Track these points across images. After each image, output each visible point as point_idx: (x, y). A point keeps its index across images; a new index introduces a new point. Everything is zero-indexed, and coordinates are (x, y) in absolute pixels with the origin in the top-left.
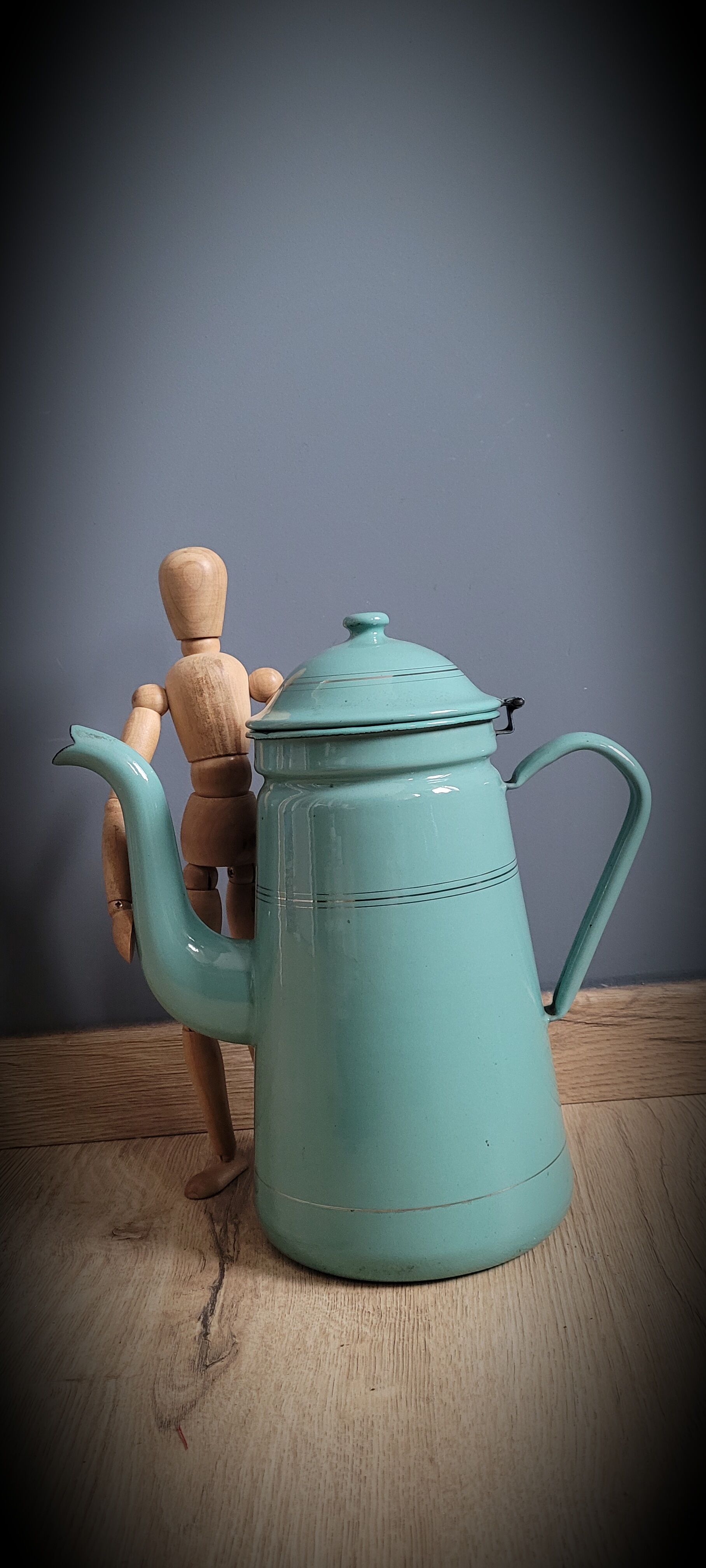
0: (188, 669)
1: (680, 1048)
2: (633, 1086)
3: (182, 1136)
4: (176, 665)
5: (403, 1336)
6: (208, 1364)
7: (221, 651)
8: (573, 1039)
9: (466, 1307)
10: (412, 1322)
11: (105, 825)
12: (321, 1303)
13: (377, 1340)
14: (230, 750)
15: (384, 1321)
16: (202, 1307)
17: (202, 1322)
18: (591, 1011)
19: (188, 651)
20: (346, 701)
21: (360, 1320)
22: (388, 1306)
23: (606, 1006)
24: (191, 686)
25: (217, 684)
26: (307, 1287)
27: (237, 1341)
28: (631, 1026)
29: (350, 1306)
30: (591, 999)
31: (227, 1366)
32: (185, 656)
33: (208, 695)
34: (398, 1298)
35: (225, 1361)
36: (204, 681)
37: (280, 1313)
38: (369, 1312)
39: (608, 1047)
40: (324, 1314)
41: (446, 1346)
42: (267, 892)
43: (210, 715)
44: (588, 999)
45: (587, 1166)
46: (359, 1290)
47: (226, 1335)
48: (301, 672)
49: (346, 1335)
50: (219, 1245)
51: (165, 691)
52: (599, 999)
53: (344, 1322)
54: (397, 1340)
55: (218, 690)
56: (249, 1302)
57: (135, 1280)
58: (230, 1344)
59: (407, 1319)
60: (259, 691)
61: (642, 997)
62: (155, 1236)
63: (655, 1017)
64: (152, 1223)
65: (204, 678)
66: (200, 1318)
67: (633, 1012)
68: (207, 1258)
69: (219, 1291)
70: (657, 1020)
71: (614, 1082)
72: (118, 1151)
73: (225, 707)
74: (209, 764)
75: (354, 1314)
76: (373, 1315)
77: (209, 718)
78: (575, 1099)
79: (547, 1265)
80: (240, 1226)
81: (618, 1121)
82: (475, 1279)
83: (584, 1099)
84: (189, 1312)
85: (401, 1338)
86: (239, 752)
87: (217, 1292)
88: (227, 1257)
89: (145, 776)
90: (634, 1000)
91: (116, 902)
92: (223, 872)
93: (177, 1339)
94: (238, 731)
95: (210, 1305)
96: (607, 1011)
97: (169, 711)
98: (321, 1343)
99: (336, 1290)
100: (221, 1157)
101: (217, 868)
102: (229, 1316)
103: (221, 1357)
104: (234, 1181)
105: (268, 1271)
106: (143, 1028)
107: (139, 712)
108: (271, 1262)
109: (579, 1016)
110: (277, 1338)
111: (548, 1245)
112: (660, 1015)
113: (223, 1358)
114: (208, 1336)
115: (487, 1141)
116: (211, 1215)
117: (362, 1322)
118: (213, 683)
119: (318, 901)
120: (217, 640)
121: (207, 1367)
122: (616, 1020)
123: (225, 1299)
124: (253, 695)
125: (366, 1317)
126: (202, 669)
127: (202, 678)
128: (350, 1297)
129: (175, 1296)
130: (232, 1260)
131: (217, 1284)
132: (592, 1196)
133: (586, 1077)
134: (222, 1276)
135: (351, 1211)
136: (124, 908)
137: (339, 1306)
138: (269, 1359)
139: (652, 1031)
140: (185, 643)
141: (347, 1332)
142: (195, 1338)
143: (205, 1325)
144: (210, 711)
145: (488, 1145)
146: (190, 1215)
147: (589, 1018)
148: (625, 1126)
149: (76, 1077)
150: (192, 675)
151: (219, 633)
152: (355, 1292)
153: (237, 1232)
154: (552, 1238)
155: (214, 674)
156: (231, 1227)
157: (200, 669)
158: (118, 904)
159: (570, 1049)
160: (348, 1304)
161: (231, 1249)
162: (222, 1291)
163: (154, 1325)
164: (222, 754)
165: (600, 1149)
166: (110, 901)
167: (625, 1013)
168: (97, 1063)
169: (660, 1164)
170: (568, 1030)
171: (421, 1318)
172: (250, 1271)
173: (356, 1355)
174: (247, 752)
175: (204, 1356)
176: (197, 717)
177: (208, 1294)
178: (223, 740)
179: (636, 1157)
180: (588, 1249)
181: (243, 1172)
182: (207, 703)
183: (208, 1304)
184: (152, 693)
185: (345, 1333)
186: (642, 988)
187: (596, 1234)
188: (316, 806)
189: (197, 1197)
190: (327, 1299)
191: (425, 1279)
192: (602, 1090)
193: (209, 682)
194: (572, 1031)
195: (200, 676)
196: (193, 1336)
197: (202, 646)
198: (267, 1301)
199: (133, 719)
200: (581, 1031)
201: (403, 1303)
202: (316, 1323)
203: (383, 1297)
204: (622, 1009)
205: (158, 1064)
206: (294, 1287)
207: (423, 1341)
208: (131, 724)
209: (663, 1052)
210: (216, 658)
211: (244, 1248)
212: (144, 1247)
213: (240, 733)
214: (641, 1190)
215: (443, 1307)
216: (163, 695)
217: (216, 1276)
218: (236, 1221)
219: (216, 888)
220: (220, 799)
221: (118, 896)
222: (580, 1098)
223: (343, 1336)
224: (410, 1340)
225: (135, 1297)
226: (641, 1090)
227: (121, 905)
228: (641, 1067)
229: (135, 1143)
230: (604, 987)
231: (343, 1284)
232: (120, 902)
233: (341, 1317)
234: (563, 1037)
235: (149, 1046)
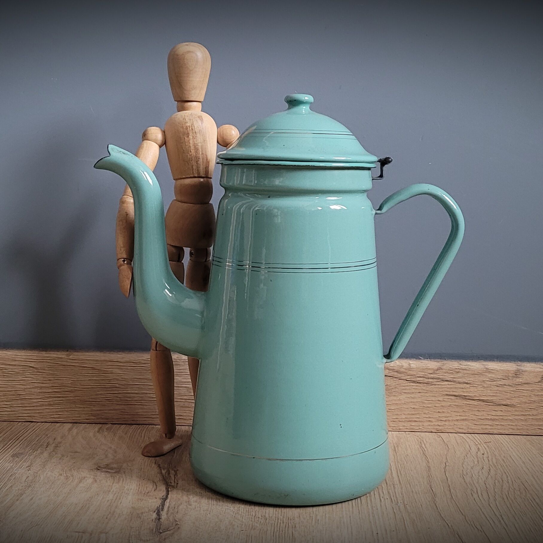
0: (181, 119)
1: (465, 402)
2: (432, 424)
3: (138, 426)
4: (173, 116)
5: (279, 529)
6: (161, 532)
7: (201, 111)
8: (397, 390)
9: (318, 520)
10: (285, 524)
11: (119, 211)
12: (229, 511)
13: (263, 530)
14: (202, 174)
15: (268, 522)
16: (156, 507)
17: (157, 513)
18: (411, 373)
19: (181, 109)
20: (284, 146)
21: (253, 520)
22: (270, 516)
23: (421, 370)
24: (181, 129)
25: (198, 131)
26: (221, 503)
27: (178, 523)
28: (435, 385)
29: (247, 514)
30: (412, 365)
31: (173, 533)
32: (178, 112)
33: (192, 137)
34: (277, 513)
35: (172, 532)
36: (191, 128)
37: (204, 513)
38: (259, 517)
39: (419, 397)
40: (231, 516)
41: (305, 536)
42: (219, 260)
43: (192, 150)
44: (410, 364)
45: (398, 462)
46: (253, 507)
47: (171, 520)
48: (254, 128)
49: (245, 526)
50: (165, 480)
51: (164, 132)
52: (416, 366)
53: (244, 520)
54: (276, 530)
55: (198, 135)
56: (185, 507)
57: (113, 491)
58: (174, 524)
59: (282, 522)
60: (223, 138)
61: (444, 367)
62: (124, 472)
63: (451, 380)
64: (122, 466)
65: (191, 126)
66: (155, 512)
67: (438, 376)
68: (158, 485)
69: (166, 500)
70: (452, 383)
71: (420, 420)
72: (97, 429)
73: (202, 146)
74: (188, 181)
75: (250, 518)
76: (261, 519)
77: (191, 152)
78: (394, 428)
79: (369, 505)
80: (178, 472)
81: (421, 443)
82: (324, 508)
83: (400, 429)
84: (148, 508)
85: (278, 530)
86: (207, 176)
87: (165, 501)
88: (170, 485)
89: (150, 181)
90: (439, 369)
91: (123, 259)
92: (187, 250)
93: (141, 520)
94: (208, 162)
95: (161, 506)
96: (421, 374)
97: (164, 145)
98: (230, 528)
99: (239, 506)
100: (166, 435)
101: (184, 248)
102: (173, 512)
103: (169, 529)
104: (173, 450)
105: (196, 494)
106: (120, 353)
107: (146, 143)
108: (198, 490)
109: (402, 375)
110: (203, 524)
111: (370, 496)
112: (454, 379)
113: (170, 530)
114: (160, 520)
115: (340, 425)
116: (159, 465)
117: (254, 521)
118: (196, 130)
119: (252, 267)
120: (200, 104)
121: (161, 533)
122: (426, 380)
123: (170, 504)
124: (219, 140)
125: (257, 519)
126: (190, 120)
127: (189, 126)
128: (247, 510)
129: (139, 500)
130: (173, 487)
131: (164, 497)
132: (400, 477)
133: (403, 415)
134: (168, 494)
135: (254, 458)
136: (127, 264)
137: (240, 513)
138: (198, 532)
139: (448, 390)
140: (179, 103)
141: (245, 525)
142: (153, 520)
143: (158, 514)
144: (192, 148)
145: (341, 427)
146: (146, 464)
147: (409, 377)
148: (425, 445)
149: (73, 380)
150: (183, 124)
151: (202, 100)
152: (250, 508)
153: (176, 474)
154: (373, 493)
155: (197, 125)
156: (172, 472)
157: (189, 121)
158: (124, 261)
159: (395, 396)
160: (246, 513)
161: (173, 482)
162: (168, 501)
163: (127, 512)
164: (196, 175)
165: (407, 455)
166: (119, 258)
167: (433, 376)
168: (88, 372)
169: (445, 465)
170: (395, 384)
171: (291, 522)
172: (185, 493)
173: (251, 535)
174: (211, 177)
175: (159, 528)
176: (183, 150)
177: (159, 502)
178: (198, 168)
179: (430, 460)
180: (394, 500)
181: (178, 446)
182: (191, 142)
183: (160, 506)
184: (156, 133)
185: (244, 525)
186: (445, 362)
187: (400, 494)
188: (256, 209)
189: (149, 455)
190: (233, 509)
191: (294, 505)
192: (413, 424)
193: (194, 129)
194: (397, 384)
195: (188, 125)
196: (151, 519)
197: (191, 106)
198: (196, 507)
199: (143, 147)
200: (403, 385)
201: (280, 515)
202: (227, 519)
203: (267, 511)
204: (430, 373)
205: (126, 377)
206: (213, 502)
207: (291, 533)
208: (141, 150)
209: (454, 404)
210: (199, 115)
211: (180, 482)
212: (118, 477)
213: (209, 164)
214: (431, 476)
215: (304, 519)
216: (163, 135)
217: (164, 493)
218: (176, 469)
219: (182, 262)
220: (192, 205)
221: (125, 256)
222: (398, 428)
223: (243, 526)
224: (284, 532)
225: (114, 499)
226: (438, 427)
227: (126, 262)
228: (439, 412)
229: (107, 427)
230: (421, 359)
231: (243, 504)
232: (125, 260)
233: (241, 518)
234: (391, 388)
235: (122, 365)
